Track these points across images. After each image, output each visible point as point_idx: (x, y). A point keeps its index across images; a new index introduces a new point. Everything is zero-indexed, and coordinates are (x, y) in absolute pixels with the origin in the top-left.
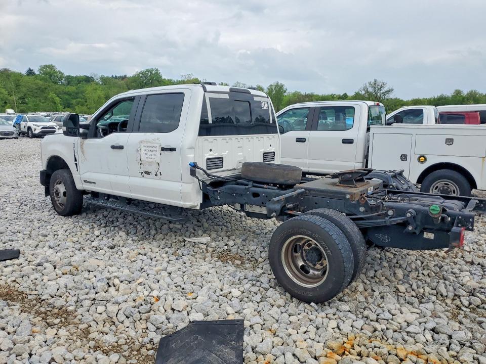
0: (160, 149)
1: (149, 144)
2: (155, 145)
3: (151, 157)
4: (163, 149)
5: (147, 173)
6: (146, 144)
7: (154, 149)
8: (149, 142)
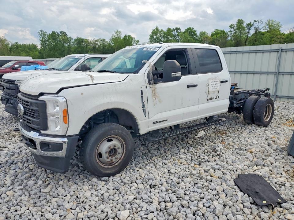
0: (220, 82)
1: (214, 80)
2: (217, 80)
3: (215, 88)
4: (222, 82)
5: (211, 99)
6: (212, 81)
7: (217, 83)
8: (214, 79)
